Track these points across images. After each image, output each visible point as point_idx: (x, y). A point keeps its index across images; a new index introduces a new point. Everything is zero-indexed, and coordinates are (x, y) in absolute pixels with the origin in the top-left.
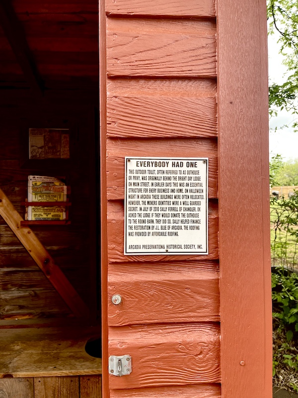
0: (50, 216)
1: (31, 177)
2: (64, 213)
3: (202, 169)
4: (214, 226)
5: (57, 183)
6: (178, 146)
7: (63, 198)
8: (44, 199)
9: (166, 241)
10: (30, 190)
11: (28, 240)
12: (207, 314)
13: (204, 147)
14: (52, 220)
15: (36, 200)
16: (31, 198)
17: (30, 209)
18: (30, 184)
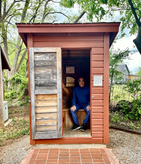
0: (71, 85)
1: (67, 77)
2: (74, 85)
3: (102, 77)
4: (103, 83)
5: (72, 79)
6: (99, 74)
7: (74, 82)
8: (70, 82)
9: (98, 85)
10: (67, 80)
11: (66, 90)
12: (102, 92)
13: (102, 75)
14: (71, 86)
15: (68, 82)
16: (67, 81)
17: (67, 84)
18: (67, 79)
